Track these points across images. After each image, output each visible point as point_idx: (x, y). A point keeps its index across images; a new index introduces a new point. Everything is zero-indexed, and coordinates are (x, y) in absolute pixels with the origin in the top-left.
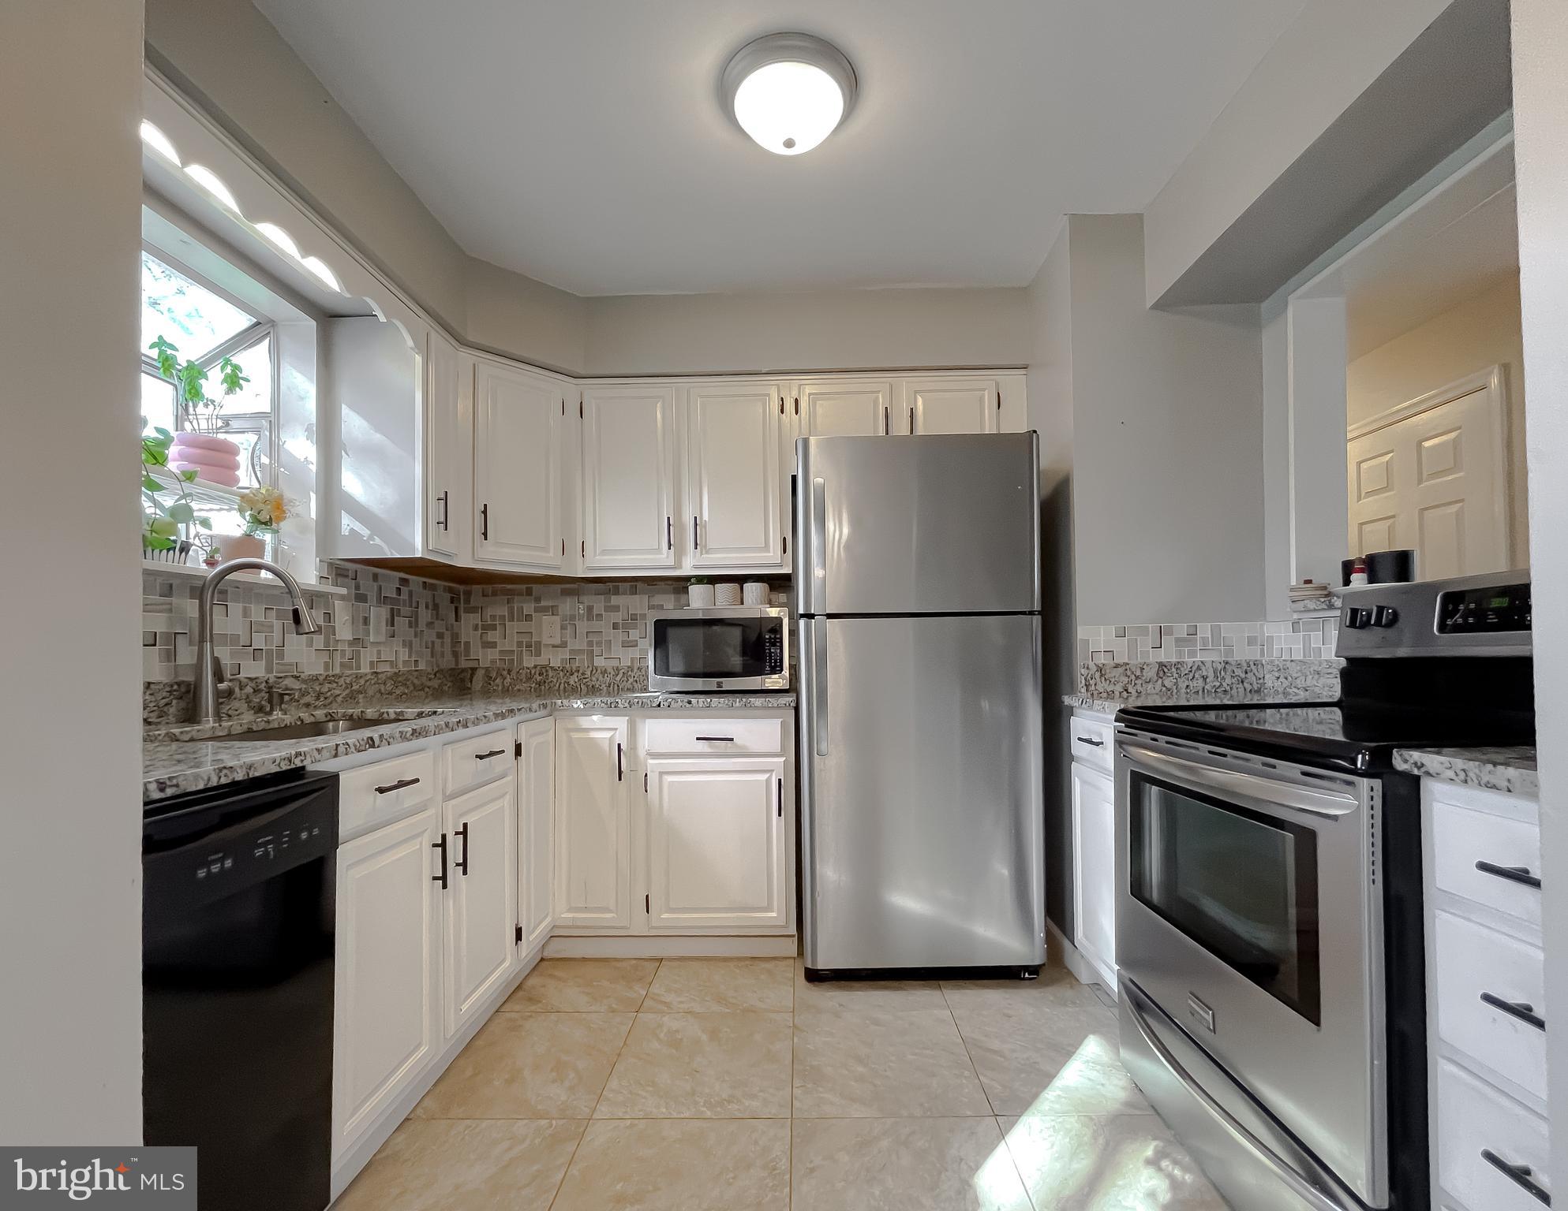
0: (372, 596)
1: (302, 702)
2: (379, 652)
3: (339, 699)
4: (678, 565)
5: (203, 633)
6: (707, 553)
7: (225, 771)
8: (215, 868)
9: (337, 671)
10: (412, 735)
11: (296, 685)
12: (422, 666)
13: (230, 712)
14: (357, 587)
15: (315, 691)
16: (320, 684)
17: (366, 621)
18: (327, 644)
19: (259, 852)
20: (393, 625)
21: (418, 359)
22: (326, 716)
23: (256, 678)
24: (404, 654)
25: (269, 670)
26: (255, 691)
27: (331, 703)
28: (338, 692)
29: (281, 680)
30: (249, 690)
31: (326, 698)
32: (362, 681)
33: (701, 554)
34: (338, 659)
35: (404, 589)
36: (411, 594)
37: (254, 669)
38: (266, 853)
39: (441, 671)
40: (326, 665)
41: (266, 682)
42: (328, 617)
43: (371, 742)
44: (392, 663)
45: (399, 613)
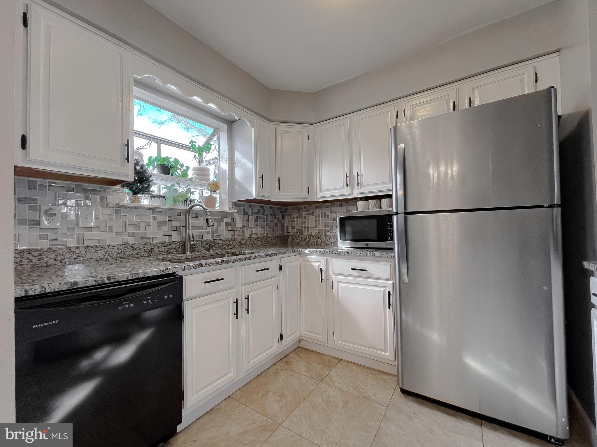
0: (250, 212)
1: (223, 247)
2: (252, 231)
3: (236, 246)
4: (352, 193)
5: (187, 226)
6: (363, 187)
7: (134, 275)
8: (126, 306)
9: (236, 237)
10: (222, 262)
11: (221, 242)
12: (269, 235)
13: (198, 250)
14: (244, 210)
15: (227, 243)
16: (229, 242)
17: (247, 221)
18: (232, 229)
19: (145, 302)
20: (257, 221)
21: (253, 130)
22: (226, 252)
23: (206, 240)
24: (262, 231)
25: (212, 237)
26: (206, 244)
27: (233, 247)
28: (236, 244)
29: (215, 240)
30: (204, 243)
31: (231, 246)
32: (245, 241)
33: (361, 188)
34: (237, 233)
35: (262, 210)
36: (264, 211)
37: (207, 237)
38: (148, 302)
39: (276, 237)
40: (233, 236)
41: (210, 241)
42: (233, 220)
43: (201, 265)
44: (257, 234)
45: (260, 217)
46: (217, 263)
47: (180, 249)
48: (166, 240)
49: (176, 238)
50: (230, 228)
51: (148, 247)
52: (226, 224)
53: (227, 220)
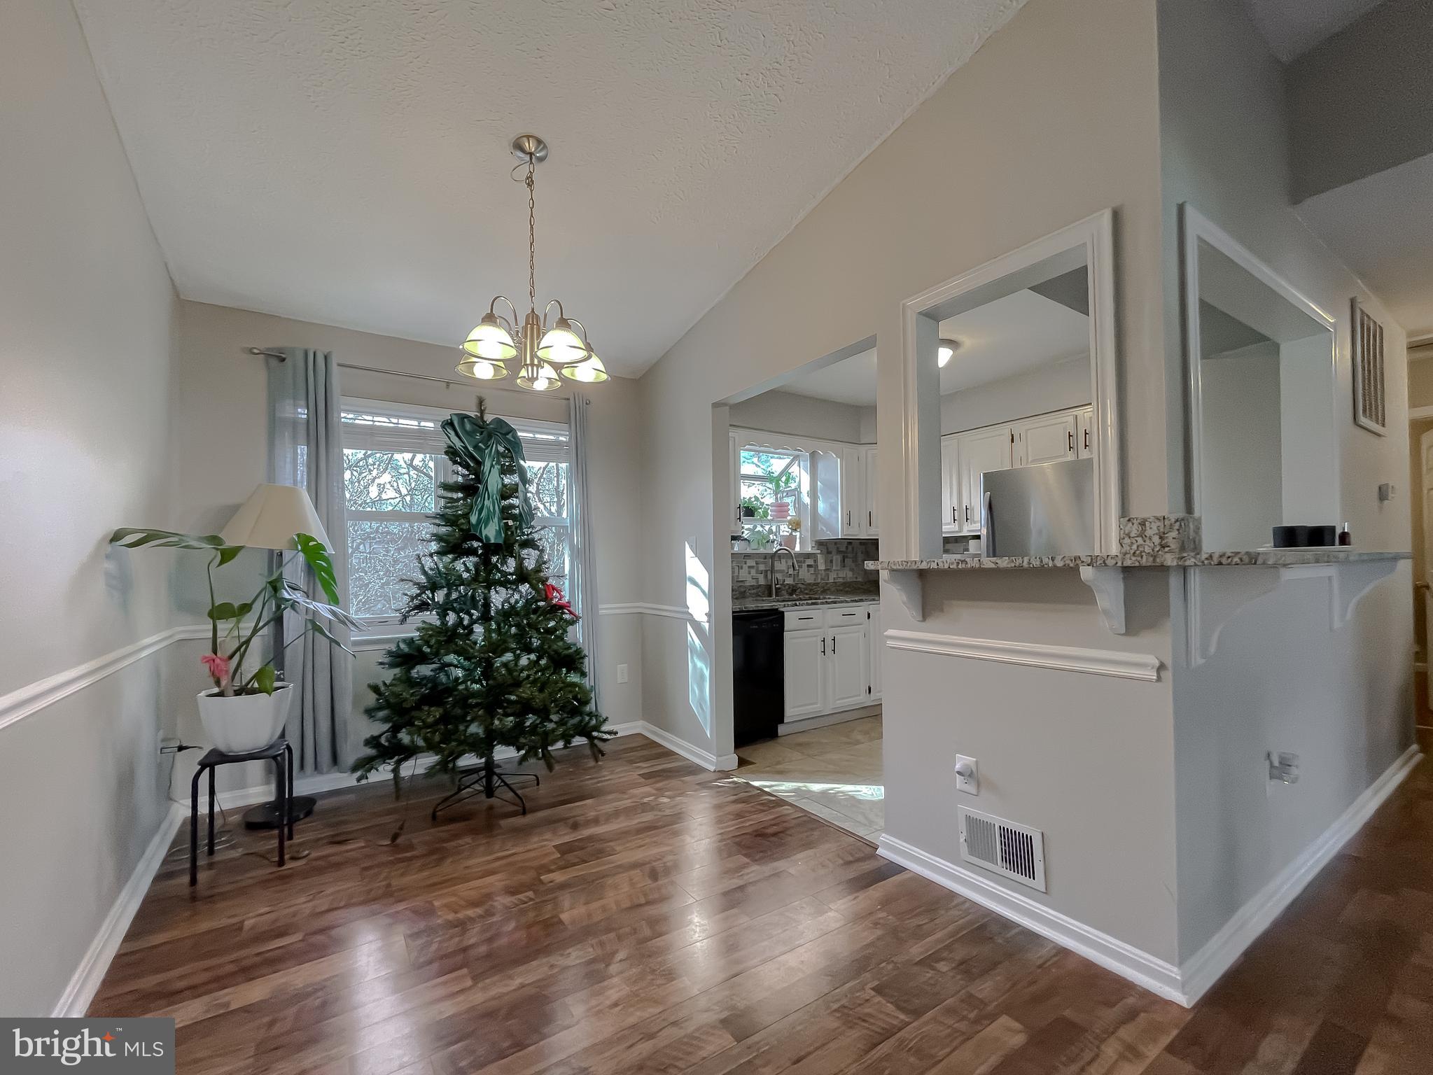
0: (834, 551)
1: (805, 592)
2: (837, 574)
3: (819, 592)
4: (961, 530)
5: (772, 571)
6: (974, 523)
9: (819, 581)
11: (802, 586)
12: (860, 579)
13: (781, 595)
14: (827, 549)
15: (810, 588)
16: (812, 584)
17: (831, 561)
18: (815, 571)
20: (844, 562)
21: (839, 460)
23: (789, 584)
24: (850, 574)
25: (794, 581)
27: (816, 593)
28: (819, 589)
29: (797, 585)
30: (787, 587)
31: (814, 591)
32: (829, 584)
33: (971, 524)
34: (819, 576)
35: (850, 548)
36: (853, 548)
37: (789, 581)
39: (869, 581)
40: (815, 579)
41: (793, 585)
42: (815, 561)
43: (795, 605)
44: (844, 578)
45: (847, 557)
46: (808, 604)
47: (766, 592)
48: (754, 583)
49: (762, 581)
50: (812, 570)
51: (743, 590)
52: (809, 566)
53: (810, 562)
